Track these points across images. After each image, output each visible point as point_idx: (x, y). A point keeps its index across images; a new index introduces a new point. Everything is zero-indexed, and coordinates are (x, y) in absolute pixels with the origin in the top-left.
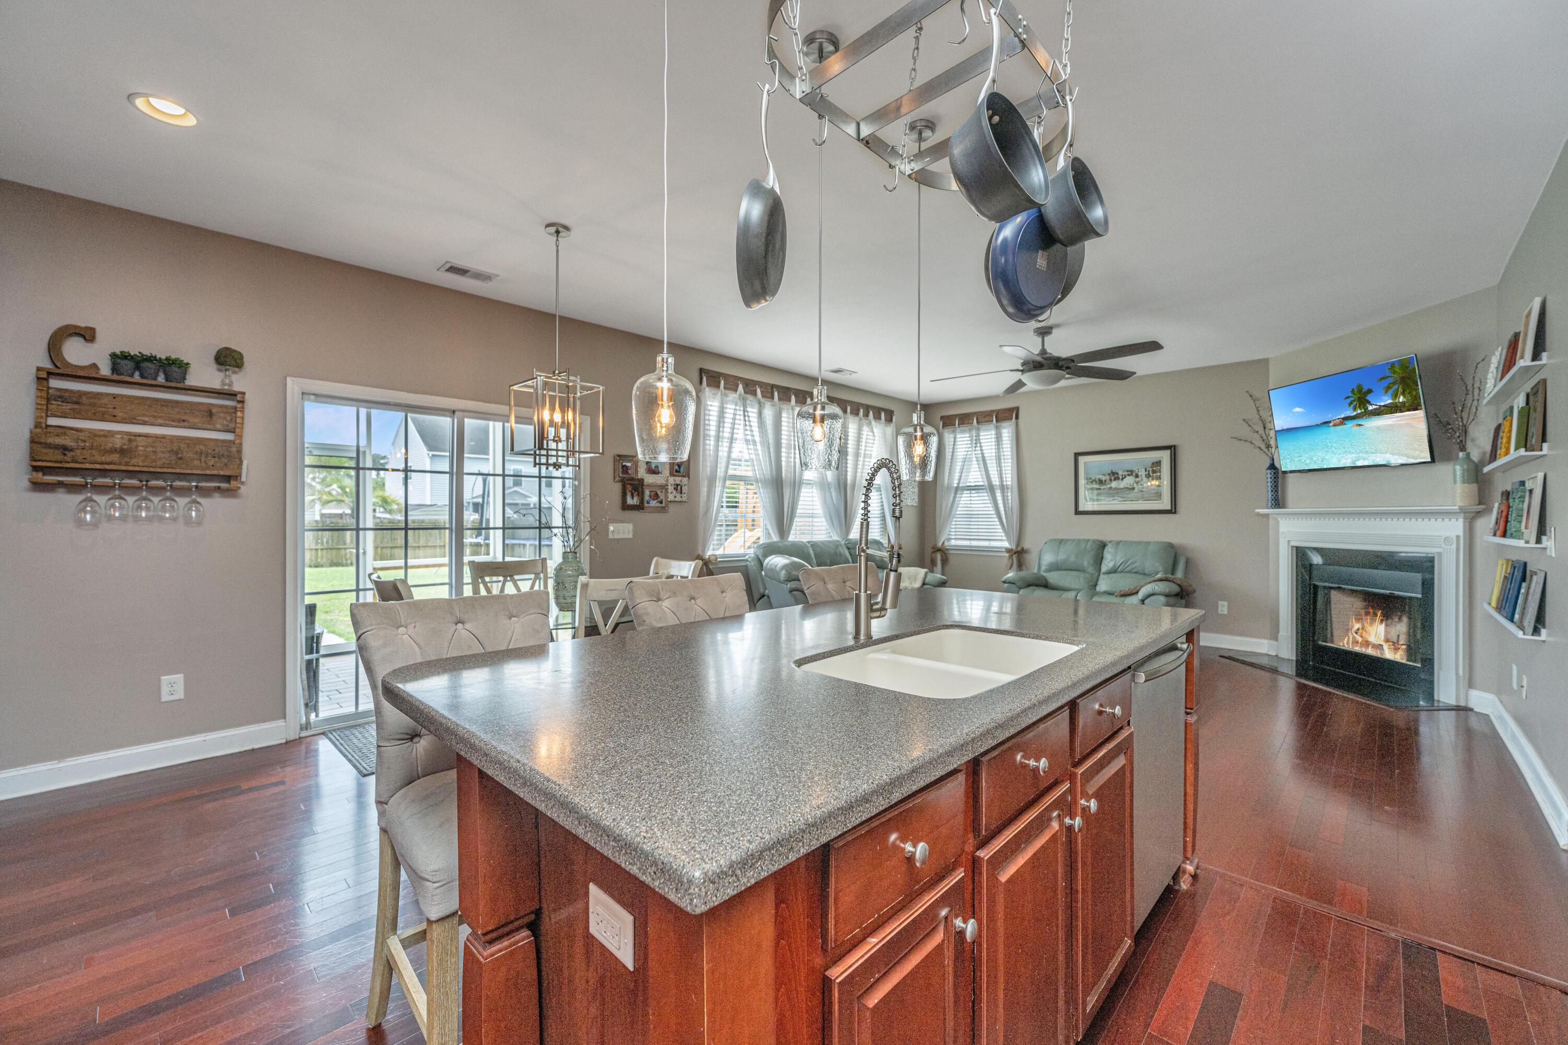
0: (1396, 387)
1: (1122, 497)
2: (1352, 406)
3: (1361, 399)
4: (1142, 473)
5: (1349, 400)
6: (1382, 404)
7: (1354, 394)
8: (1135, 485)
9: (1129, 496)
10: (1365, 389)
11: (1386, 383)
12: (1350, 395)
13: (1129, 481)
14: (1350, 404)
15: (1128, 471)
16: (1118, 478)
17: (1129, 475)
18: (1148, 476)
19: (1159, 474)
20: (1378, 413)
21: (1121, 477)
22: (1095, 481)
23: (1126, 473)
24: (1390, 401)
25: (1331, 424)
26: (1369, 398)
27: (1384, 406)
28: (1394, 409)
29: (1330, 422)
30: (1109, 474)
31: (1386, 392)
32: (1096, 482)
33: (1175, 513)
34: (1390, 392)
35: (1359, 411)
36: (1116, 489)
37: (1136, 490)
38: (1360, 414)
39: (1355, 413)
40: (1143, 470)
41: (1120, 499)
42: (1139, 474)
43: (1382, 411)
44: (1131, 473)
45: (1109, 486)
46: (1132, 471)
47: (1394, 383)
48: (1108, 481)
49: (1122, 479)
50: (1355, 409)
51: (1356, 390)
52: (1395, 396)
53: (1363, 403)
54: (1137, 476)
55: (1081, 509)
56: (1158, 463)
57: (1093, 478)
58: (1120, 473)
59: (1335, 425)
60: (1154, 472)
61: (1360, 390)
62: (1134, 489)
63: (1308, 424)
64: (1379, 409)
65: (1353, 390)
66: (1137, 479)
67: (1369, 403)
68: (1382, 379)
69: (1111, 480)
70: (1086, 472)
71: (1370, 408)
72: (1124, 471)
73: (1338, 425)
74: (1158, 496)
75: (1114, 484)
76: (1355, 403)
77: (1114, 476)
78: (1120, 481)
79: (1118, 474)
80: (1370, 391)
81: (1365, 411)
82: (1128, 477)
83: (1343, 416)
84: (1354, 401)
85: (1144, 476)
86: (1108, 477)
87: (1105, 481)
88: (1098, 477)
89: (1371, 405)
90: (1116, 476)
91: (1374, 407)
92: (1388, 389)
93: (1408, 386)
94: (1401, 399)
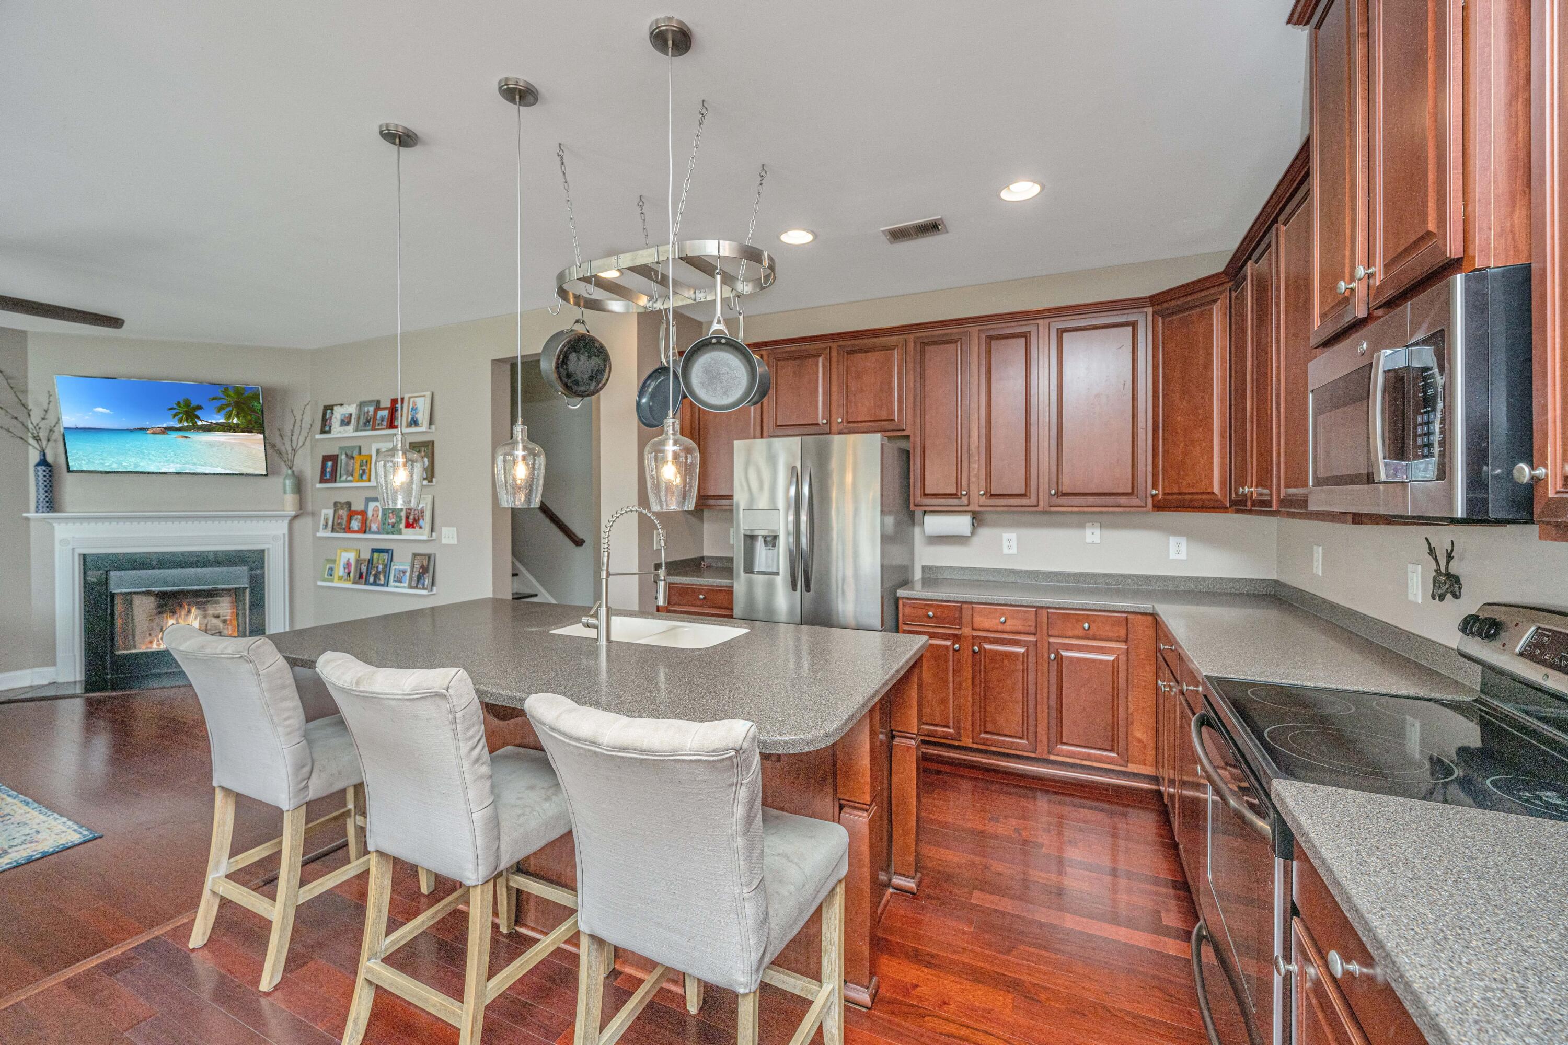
0: (230, 409)
2: (177, 418)
3: (189, 413)
5: (172, 412)
6: (214, 421)
7: (180, 407)
10: (194, 404)
11: (218, 403)
12: (175, 406)
14: (175, 415)
20: (209, 428)
24: (222, 420)
25: (149, 432)
26: (198, 413)
27: (214, 424)
28: (226, 428)
29: (148, 429)
31: (219, 412)
34: (223, 412)
35: (186, 424)
38: (188, 426)
39: (181, 425)
43: (213, 428)
47: (227, 405)
50: (180, 422)
51: (182, 404)
52: (229, 416)
53: (190, 417)
59: (154, 433)
61: (188, 405)
63: (116, 427)
64: (209, 425)
65: (179, 402)
67: (198, 418)
68: (213, 399)
71: (199, 423)
73: (159, 433)
76: (181, 416)
80: (199, 408)
81: (193, 425)
83: (165, 425)
84: (180, 413)
89: (201, 421)
91: (204, 423)
92: (220, 409)
93: (243, 410)
94: (235, 420)
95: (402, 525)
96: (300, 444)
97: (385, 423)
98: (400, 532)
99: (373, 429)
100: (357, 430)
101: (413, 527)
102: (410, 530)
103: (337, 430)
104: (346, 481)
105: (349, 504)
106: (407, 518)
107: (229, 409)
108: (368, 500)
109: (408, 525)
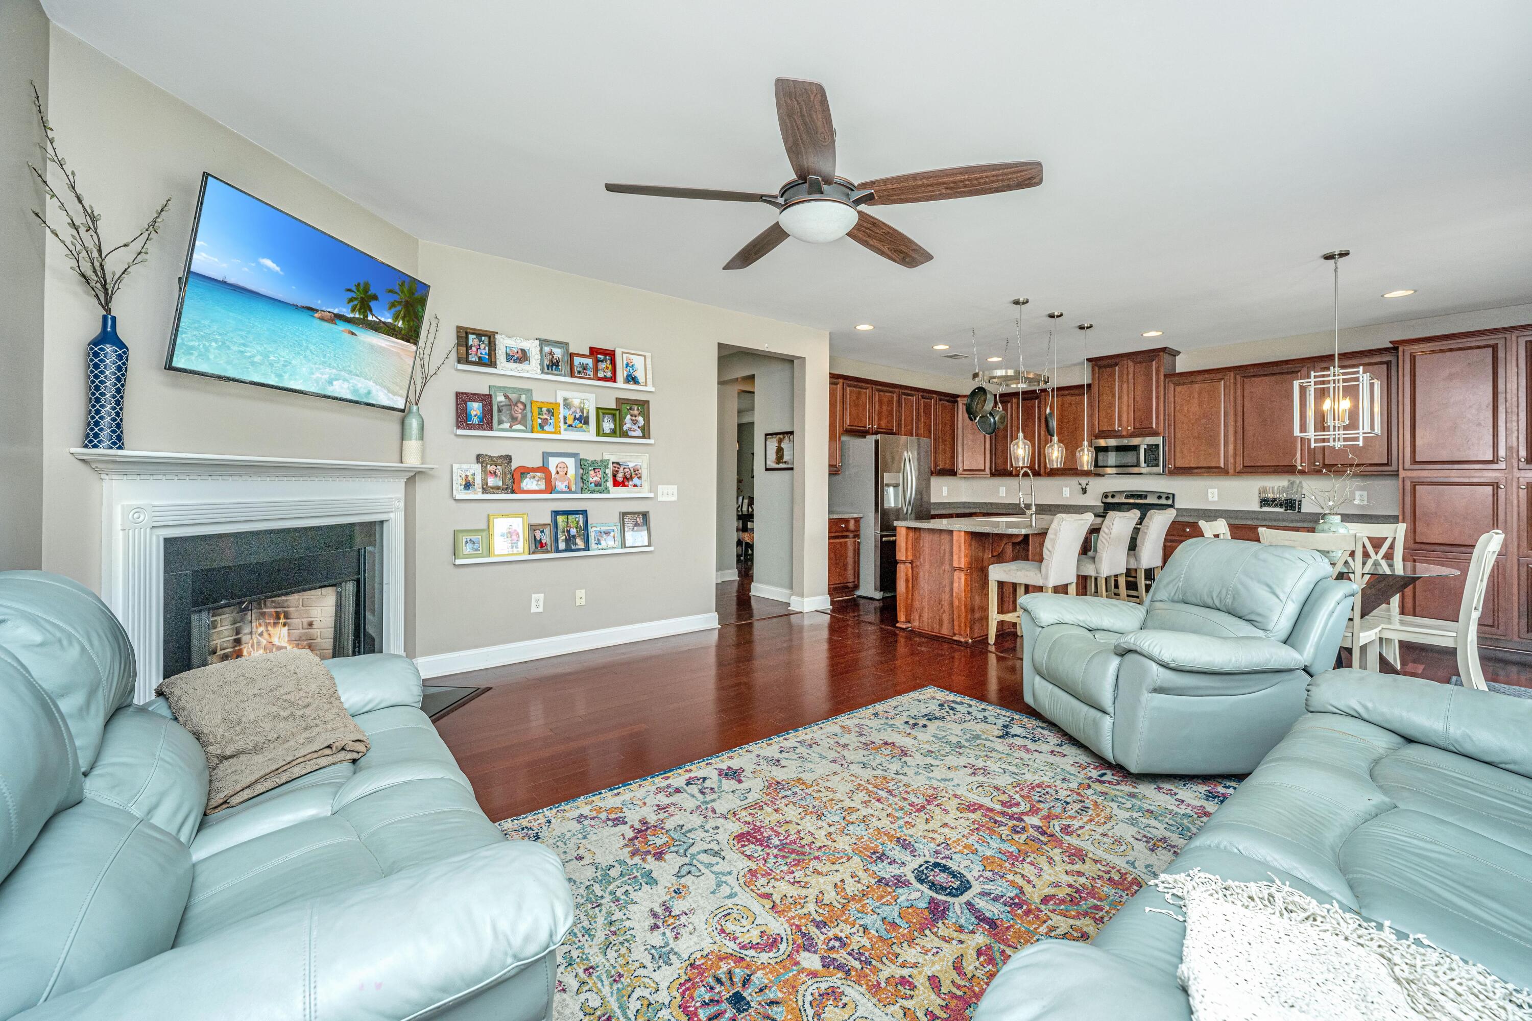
0: (399, 308)
2: (351, 304)
3: (364, 302)
5: (349, 294)
6: (383, 319)
7: (359, 290)
10: (371, 292)
11: (393, 298)
12: (354, 288)
14: (351, 300)
20: (377, 327)
24: (390, 320)
25: (316, 315)
26: (373, 304)
27: (384, 323)
28: (390, 330)
29: (317, 311)
31: (390, 308)
34: (393, 310)
35: (357, 316)
38: (358, 319)
39: (352, 315)
43: (380, 328)
50: (354, 310)
52: (396, 318)
53: (364, 308)
59: (322, 319)
61: (366, 291)
64: (377, 323)
65: (359, 284)
67: (371, 311)
68: (391, 291)
71: (370, 318)
73: (324, 320)
76: (356, 302)
80: (375, 298)
81: (364, 319)
83: (336, 311)
84: (356, 299)
89: (373, 315)
91: (375, 319)
92: (393, 305)
93: (408, 312)
94: (400, 324)
95: (610, 484)
97: (588, 373)
98: (606, 490)
101: (624, 485)
102: (620, 489)
104: (511, 429)
105: (509, 459)
106: (614, 476)
108: (547, 455)
109: (616, 483)
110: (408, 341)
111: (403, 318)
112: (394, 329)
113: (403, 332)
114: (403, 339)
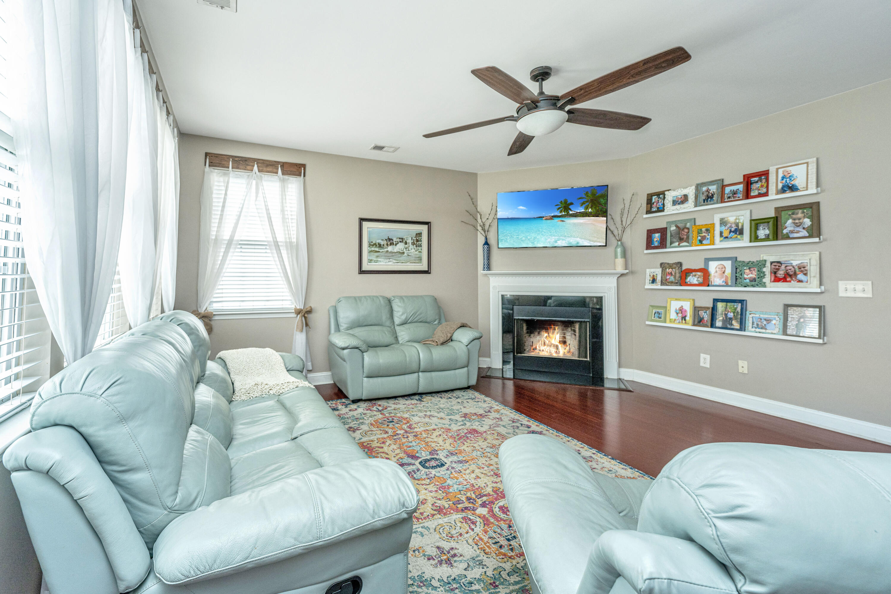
1: (395, 260)
2: (559, 210)
3: (566, 207)
4: (410, 241)
5: (558, 207)
7: (562, 204)
8: (405, 251)
9: (401, 258)
10: (569, 202)
11: (582, 200)
12: (559, 203)
13: (401, 246)
14: (558, 209)
15: (400, 238)
16: (393, 244)
17: (400, 242)
18: (413, 244)
19: (420, 243)
20: (575, 215)
21: (395, 243)
22: (375, 244)
23: (399, 240)
24: (583, 210)
25: (543, 219)
26: (571, 207)
27: (579, 212)
28: (585, 215)
29: (543, 217)
30: (386, 240)
31: (582, 205)
32: (376, 246)
33: (430, 273)
34: (584, 206)
35: (563, 213)
36: (391, 252)
37: (405, 254)
38: (564, 215)
39: (561, 214)
40: (410, 238)
41: (394, 261)
42: (408, 241)
43: (578, 215)
44: (402, 240)
45: (386, 250)
46: (402, 239)
47: (587, 202)
48: (385, 245)
49: (396, 245)
50: (561, 212)
51: (563, 202)
52: (587, 208)
53: (566, 209)
54: (406, 243)
55: (364, 269)
56: (419, 234)
57: (374, 242)
58: (395, 240)
59: (547, 220)
60: (417, 241)
61: (566, 202)
62: (403, 253)
64: (576, 214)
65: (561, 201)
66: (406, 246)
67: (570, 209)
69: (387, 245)
70: (369, 238)
71: (571, 212)
72: (397, 238)
73: (549, 219)
74: (420, 259)
75: (390, 249)
77: (390, 241)
78: (394, 246)
79: (392, 240)
80: (572, 204)
81: (567, 214)
82: (400, 244)
83: (552, 215)
84: (561, 207)
85: (410, 244)
86: (385, 242)
87: (383, 245)
88: (378, 241)
89: (572, 211)
90: (391, 241)
91: (573, 212)
92: (583, 204)
93: (595, 204)
94: (590, 210)
95: (767, 280)
96: (628, 223)
97: (740, 196)
98: (764, 285)
99: (722, 201)
100: (696, 206)
101: (786, 281)
102: (780, 284)
103: (670, 209)
104: (679, 246)
105: (680, 264)
106: (774, 273)
107: (587, 204)
108: (707, 260)
109: (777, 280)
110: (598, 216)
111: (591, 208)
112: (587, 214)
113: (593, 213)
114: (593, 216)
